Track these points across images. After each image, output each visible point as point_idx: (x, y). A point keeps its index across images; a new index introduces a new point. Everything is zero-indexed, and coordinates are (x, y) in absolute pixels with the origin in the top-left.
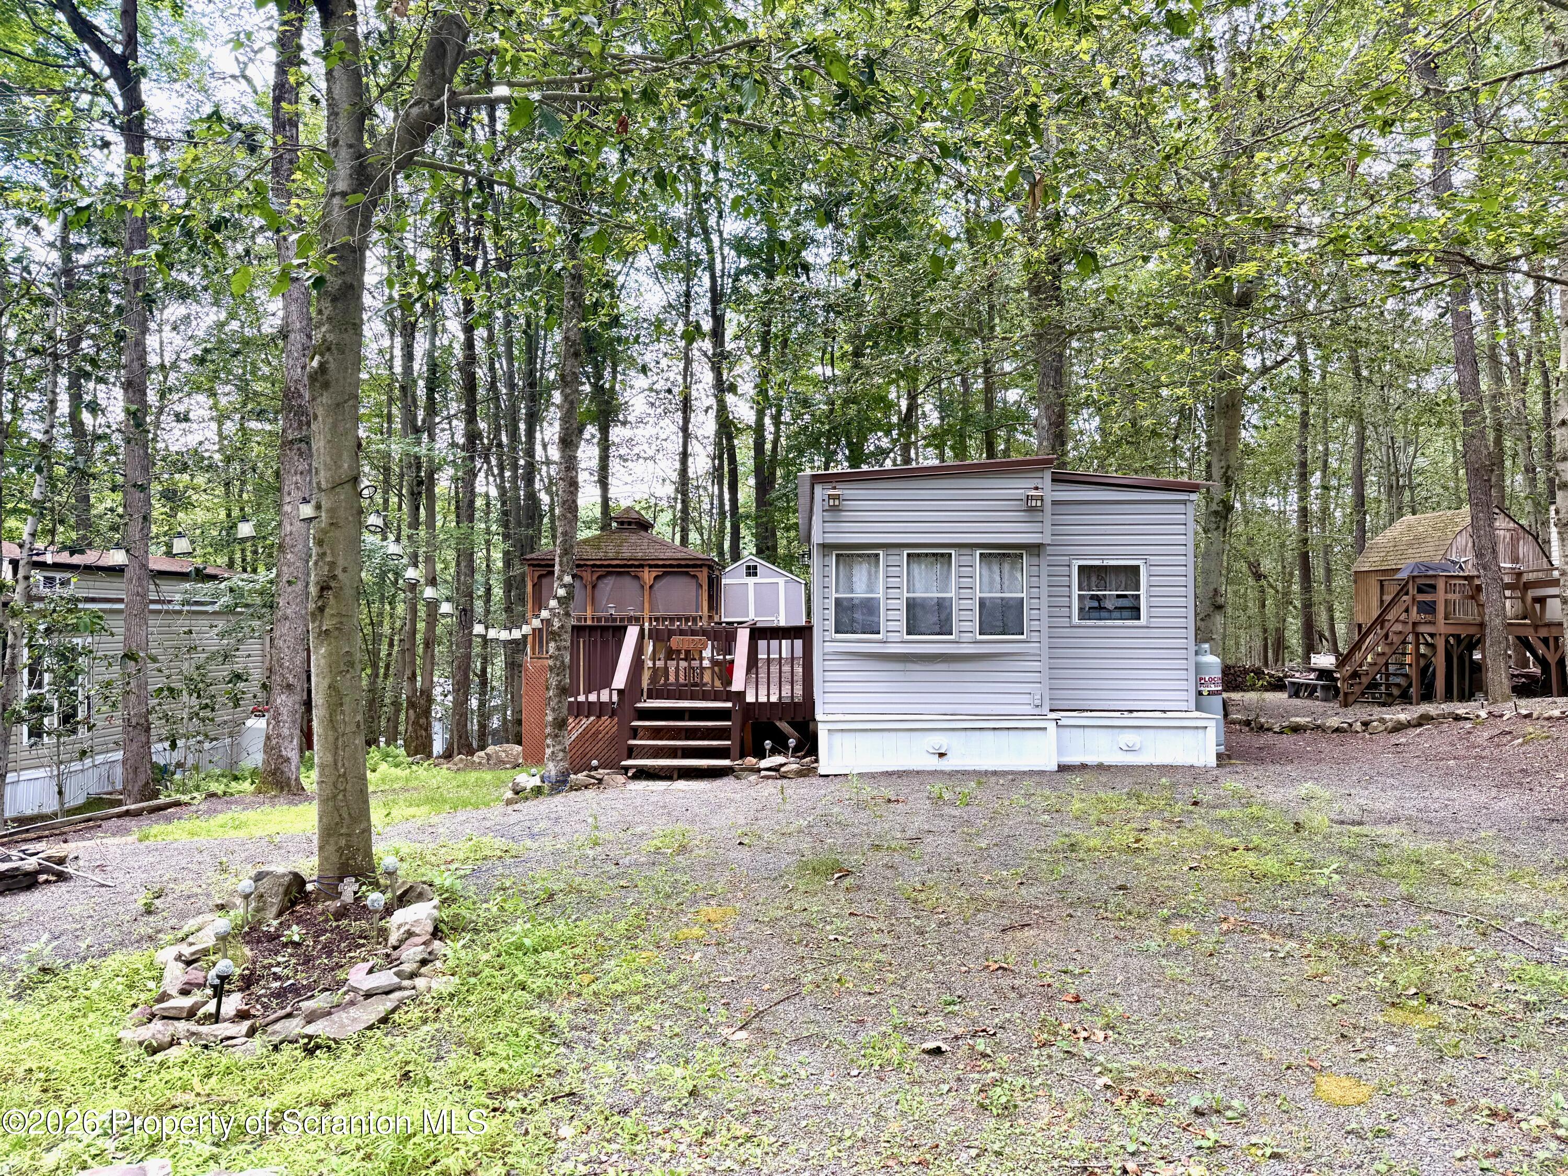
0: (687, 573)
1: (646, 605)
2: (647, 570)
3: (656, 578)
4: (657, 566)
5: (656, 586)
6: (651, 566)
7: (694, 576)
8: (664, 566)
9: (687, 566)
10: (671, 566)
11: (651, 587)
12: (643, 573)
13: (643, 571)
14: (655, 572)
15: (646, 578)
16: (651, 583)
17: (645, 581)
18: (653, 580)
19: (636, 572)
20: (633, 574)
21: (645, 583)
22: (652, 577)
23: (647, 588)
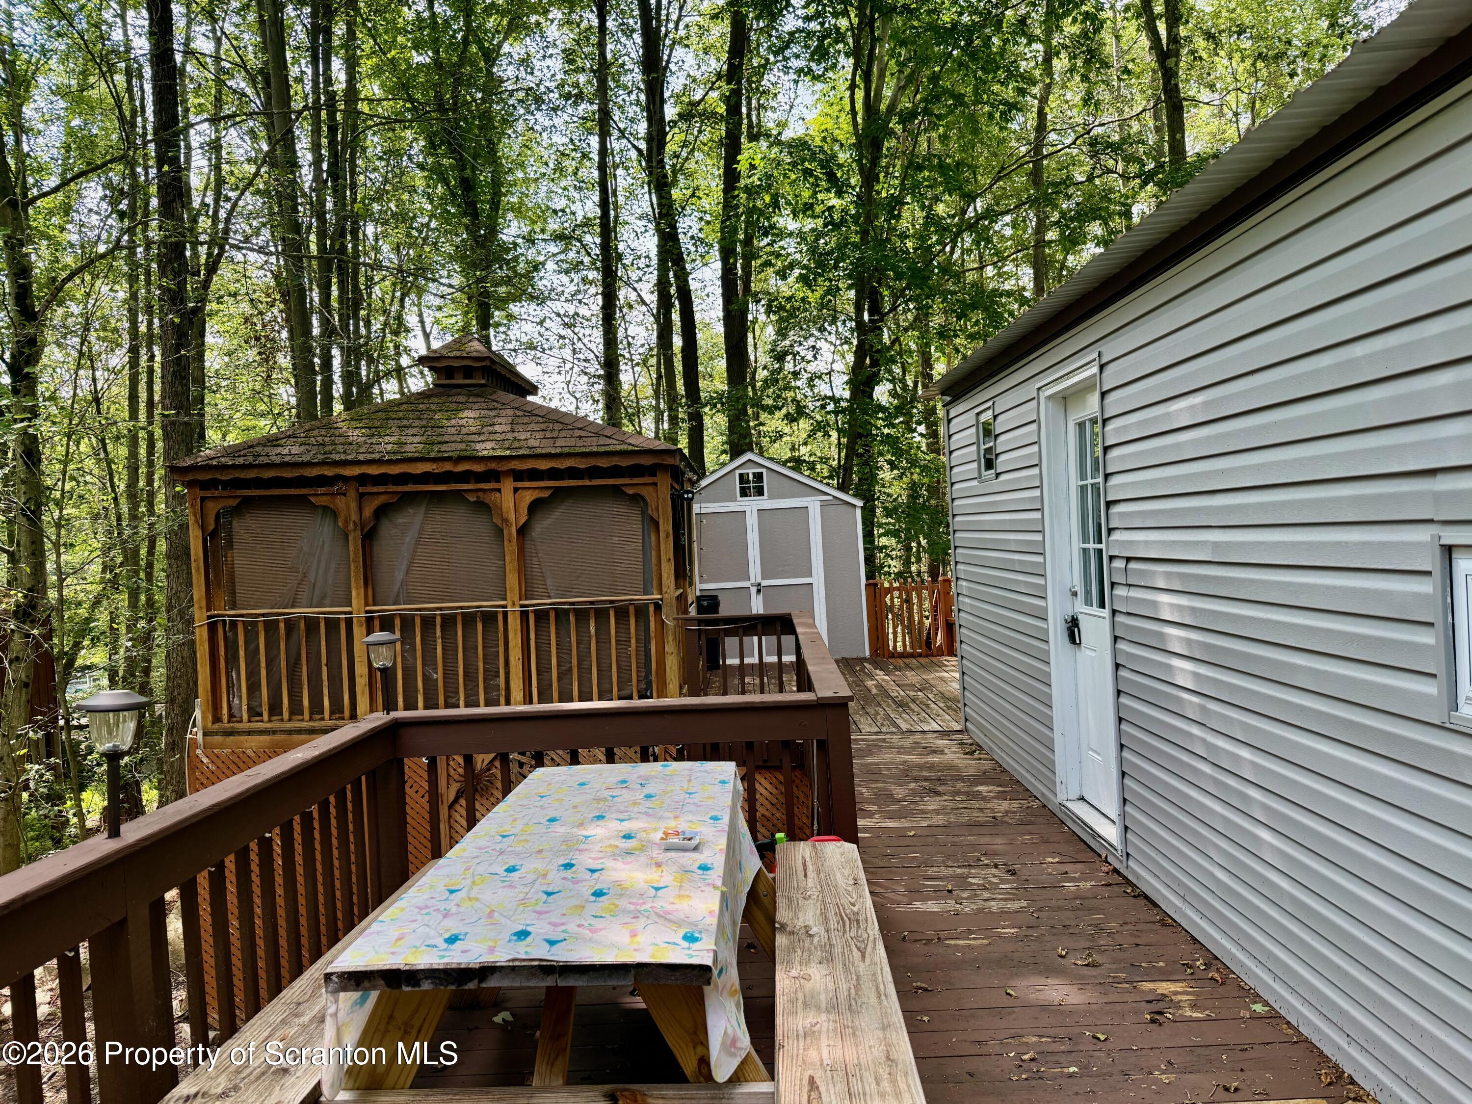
4: (534, 475)
5: (536, 530)
6: (518, 476)
7: (637, 499)
8: (553, 474)
9: (615, 472)
10: (573, 473)
11: (522, 531)
12: (498, 495)
13: (499, 491)
14: (530, 491)
15: (509, 508)
16: (523, 520)
17: (505, 515)
18: (526, 512)
19: (480, 494)
20: (472, 498)
21: (506, 521)
22: (523, 504)
23: (510, 534)
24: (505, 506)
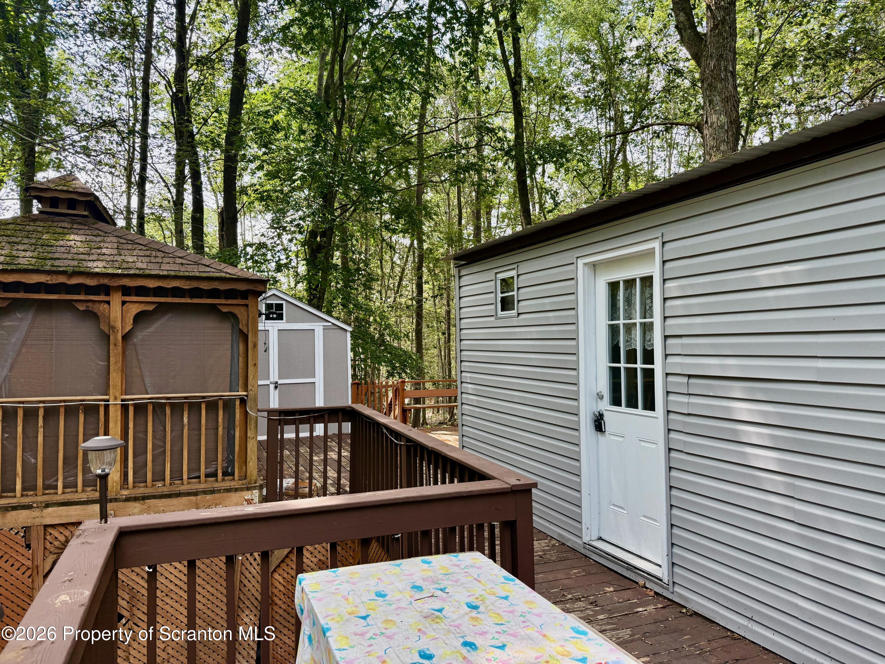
0: (213, 309)
1: (115, 378)
2: (116, 299)
3: (139, 318)
4: (141, 291)
5: (140, 336)
6: (126, 291)
7: (231, 317)
8: (159, 291)
9: (214, 293)
10: (176, 292)
11: (126, 337)
12: (106, 306)
13: (108, 303)
14: (137, 304)
15: (116, 318)
16: (128, 329)
17: (112, 323)
18: (132, 321)
19: (89, 304)
20: (82, 307)
21: (112, 328)
22: (129, 315)
23: (116, 339)
24: (112, 315)
